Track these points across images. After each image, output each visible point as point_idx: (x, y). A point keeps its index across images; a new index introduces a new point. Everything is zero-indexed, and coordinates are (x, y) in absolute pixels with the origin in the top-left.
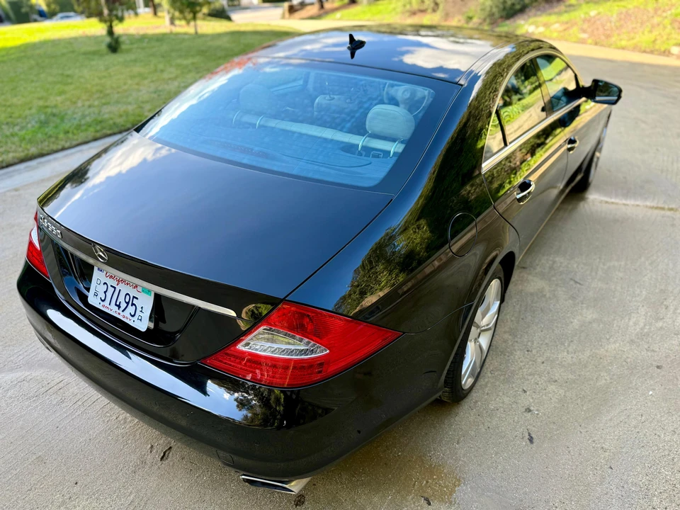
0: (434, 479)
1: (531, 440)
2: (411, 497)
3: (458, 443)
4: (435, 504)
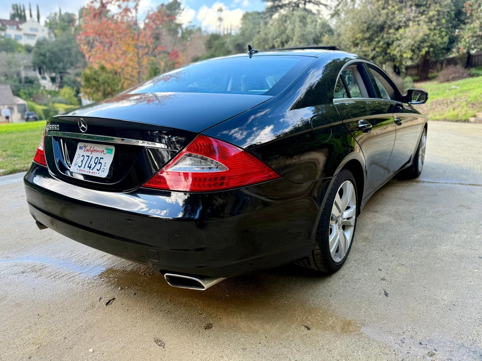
0: (312, 316)
1: (386, 294)
2: (294, 326)
3: (330, 296)
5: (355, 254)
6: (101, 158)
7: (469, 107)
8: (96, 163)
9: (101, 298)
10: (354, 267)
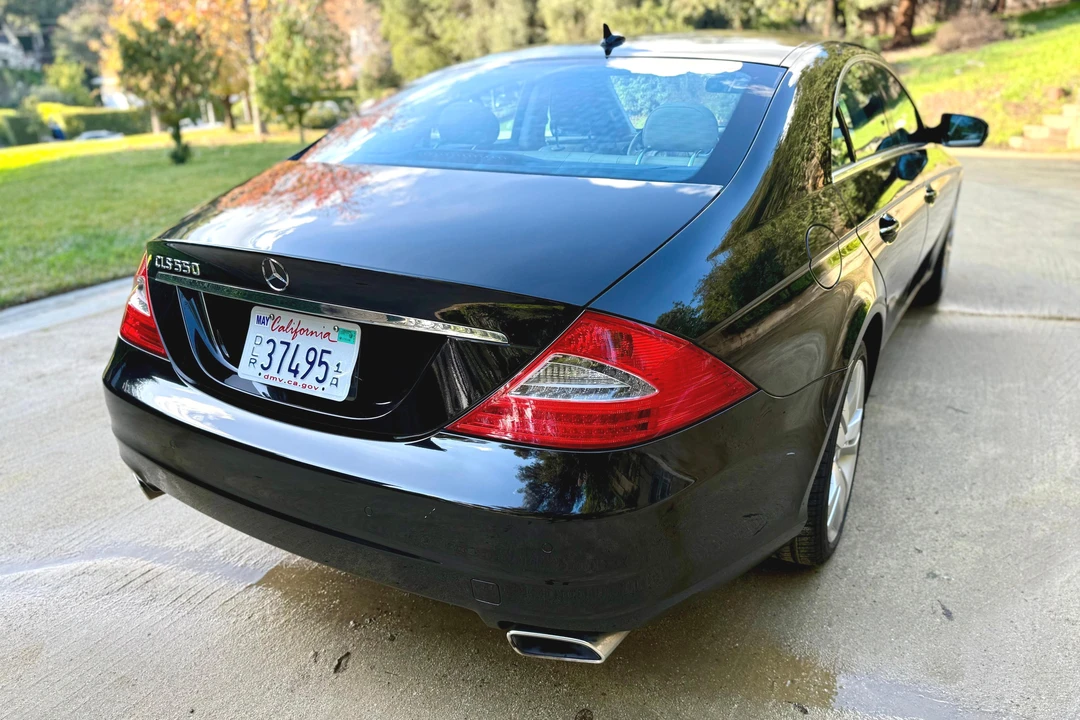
0: (803, 677)
1: (948, 614)
2: (771, 704)
3: (830, 625)
4: (815, 712)
5: (856, 512)
6: (323, 351)
7: (1008, 114)
8: (312, 364)
9: (316, 654)
10: (860, 546)
